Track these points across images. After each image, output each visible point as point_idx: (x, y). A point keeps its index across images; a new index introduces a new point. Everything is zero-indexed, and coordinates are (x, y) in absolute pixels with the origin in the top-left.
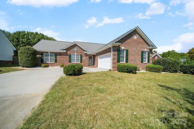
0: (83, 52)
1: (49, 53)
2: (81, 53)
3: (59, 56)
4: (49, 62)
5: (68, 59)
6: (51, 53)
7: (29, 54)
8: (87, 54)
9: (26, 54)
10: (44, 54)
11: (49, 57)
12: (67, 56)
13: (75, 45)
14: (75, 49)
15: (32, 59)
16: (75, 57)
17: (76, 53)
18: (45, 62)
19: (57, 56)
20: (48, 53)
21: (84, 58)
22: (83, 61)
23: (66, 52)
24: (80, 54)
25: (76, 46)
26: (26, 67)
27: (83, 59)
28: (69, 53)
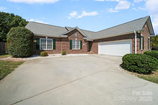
0: (83, 38)
1: (47, 38)
2: (81, 38)
3: (58, 42)
4: (46, 49)
5: (69, 45)
6: (49, 38)
7: (27, 38)
8: (86, 40)
9: (21, 39)
10: (40, 39)
11: (47, 42)
12: (68, 41)
13: (75, 30)
14: (76, 35)
15: (29, 45)
16: (75, 43)
17: (76, 39)
18: (41, 48)
19: (56, 42)
20: (45, 37)
21: (84, 44)
22: (82, 48)
23: (67, 37)
24: (80, 40)
25: (77, 32)
26: (21, 57)
27: (82, 45)
28: (69, 38)
